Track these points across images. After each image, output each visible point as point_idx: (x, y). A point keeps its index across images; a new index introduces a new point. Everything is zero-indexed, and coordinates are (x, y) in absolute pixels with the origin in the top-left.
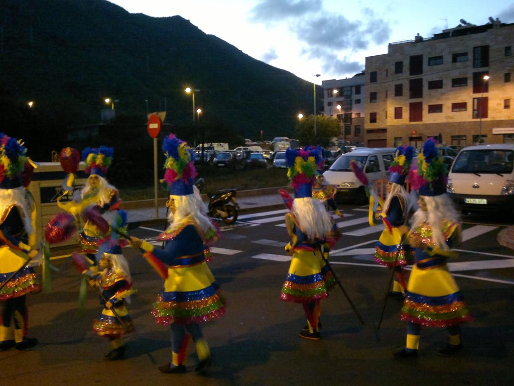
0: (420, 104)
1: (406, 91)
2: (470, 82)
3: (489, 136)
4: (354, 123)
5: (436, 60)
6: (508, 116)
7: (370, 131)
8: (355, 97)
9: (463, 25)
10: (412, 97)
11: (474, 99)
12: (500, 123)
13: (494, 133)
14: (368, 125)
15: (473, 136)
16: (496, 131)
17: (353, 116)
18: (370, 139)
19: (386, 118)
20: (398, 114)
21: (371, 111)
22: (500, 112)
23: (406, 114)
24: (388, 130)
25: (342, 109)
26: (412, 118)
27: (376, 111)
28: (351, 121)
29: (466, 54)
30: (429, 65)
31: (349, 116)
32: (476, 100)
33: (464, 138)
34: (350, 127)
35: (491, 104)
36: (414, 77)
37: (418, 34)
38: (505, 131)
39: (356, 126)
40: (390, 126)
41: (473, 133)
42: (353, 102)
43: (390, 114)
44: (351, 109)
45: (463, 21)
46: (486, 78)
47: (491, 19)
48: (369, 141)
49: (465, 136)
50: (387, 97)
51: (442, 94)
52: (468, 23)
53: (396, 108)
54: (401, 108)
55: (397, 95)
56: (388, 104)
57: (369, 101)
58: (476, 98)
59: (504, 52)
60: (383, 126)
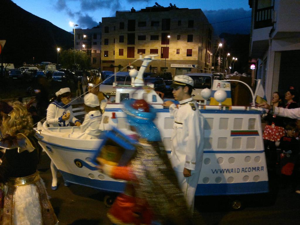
0: (134, 48)
1: (126, 40)
2: (160, 38)
3: (169, 68)
4: (93, 56)
5: (142, 24)
6: (178, 58)
7: (105, 62)
8: (93, 41)
9: (157, 6)
10: (129, 44)
11: (162, 47)
12: (174, 62)
13: (171, 66)
14: (103, 58)
15: (161, 68)
16: (172, 66)
17: (92, 52)
18: (104, 66)
19: (114, 54)
20: (121, 53)
21: (105, 50)
22: (175, 56)
23: (125, 53)
24: (115, 62)
25: (86, 47)
26: (129, 56)
27: (108, 50)
28: (91, 55)
29: (158, 22)
30: (139, 26)
31: (90, 52)
32: (162, 48)
33: (156, 69)
34: (90, 58)
35: (170, 51)
36: (130, 32)
37: (133, 8)
38: (177, 66)
39: (94, 58)
40: (117, 59)
41: (161, 66)
42: (92, 43)
43: (117, 53)
44: (91, 47)
45: (156, 3)
46: (169, 37)
47: (171, 4)
48: (103, 67)
49: (157, 68)
50: (114, 42)
51: (146, 43)
52: (159, 5)
53: (119, 49)
54: (123, 49)
55: (120, 42)
56: (116, 47)
57: (104, 44)
58: (163, 47)
59: (177, 23)
60: (112, 59)
